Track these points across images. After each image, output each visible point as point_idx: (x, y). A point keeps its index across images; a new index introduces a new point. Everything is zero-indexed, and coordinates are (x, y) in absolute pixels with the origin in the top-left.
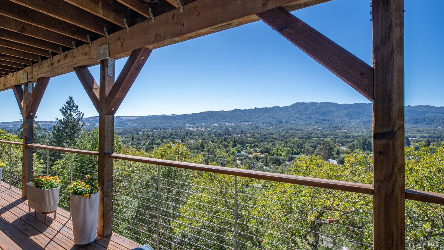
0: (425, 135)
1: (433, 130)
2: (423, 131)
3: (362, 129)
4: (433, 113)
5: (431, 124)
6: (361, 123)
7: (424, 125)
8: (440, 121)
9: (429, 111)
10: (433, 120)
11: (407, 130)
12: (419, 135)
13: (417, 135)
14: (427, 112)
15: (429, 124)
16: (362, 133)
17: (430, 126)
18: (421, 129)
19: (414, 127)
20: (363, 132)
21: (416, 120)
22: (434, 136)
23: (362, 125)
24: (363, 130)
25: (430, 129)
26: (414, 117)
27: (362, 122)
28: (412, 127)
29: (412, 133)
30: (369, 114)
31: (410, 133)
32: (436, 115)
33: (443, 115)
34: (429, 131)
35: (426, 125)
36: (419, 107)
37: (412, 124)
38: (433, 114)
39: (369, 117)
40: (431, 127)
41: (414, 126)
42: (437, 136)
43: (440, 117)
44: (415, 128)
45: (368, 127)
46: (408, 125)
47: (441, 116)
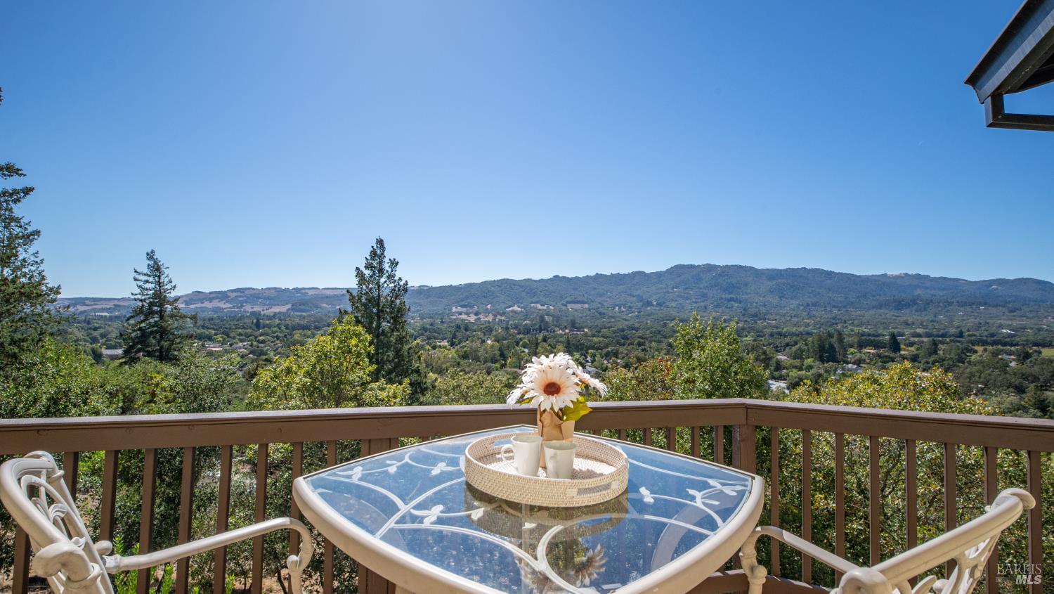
0: (919, 331)
1: (932, 321)
2: (913, 324)
3: (803, 319)
4: (927, 288)
5: (925, 309)
6: (802, 308)
7: (914, 312)
8: (941, 304)
9: (920, 284)
10: (928, 303)
11: (886, 321)
12: (908, 331)
13: (905, 330)
14: (916, 287)
15: (923, 310)
16: (806, 327)
17: (924, 313)
18: (910, 321)
19: (896, 316)
20: (807, 325)
21: (900, 302)
22: (935, 332)
23: (803, 310)
24: (805, 321)
25: (926, 318)
26: (894, 296)
27: (802, 305)
28: (893, 315)
29: (897, 328)
30: (813, 289)
31: (892, 328)
32: (932, 292)
33: (944, 292)
34: (925, 324)
35: (917, 311)
36: (902, 277)
37: (892, 310)
38: (928, 291)
39: (815, 296)
40: (926, 317)
41: (895, 314)
42: (940, 333)
43: (941, 296)
44: (898, 316)
45: (814, 316)
46: (886, 312)
47: (941, 294)
